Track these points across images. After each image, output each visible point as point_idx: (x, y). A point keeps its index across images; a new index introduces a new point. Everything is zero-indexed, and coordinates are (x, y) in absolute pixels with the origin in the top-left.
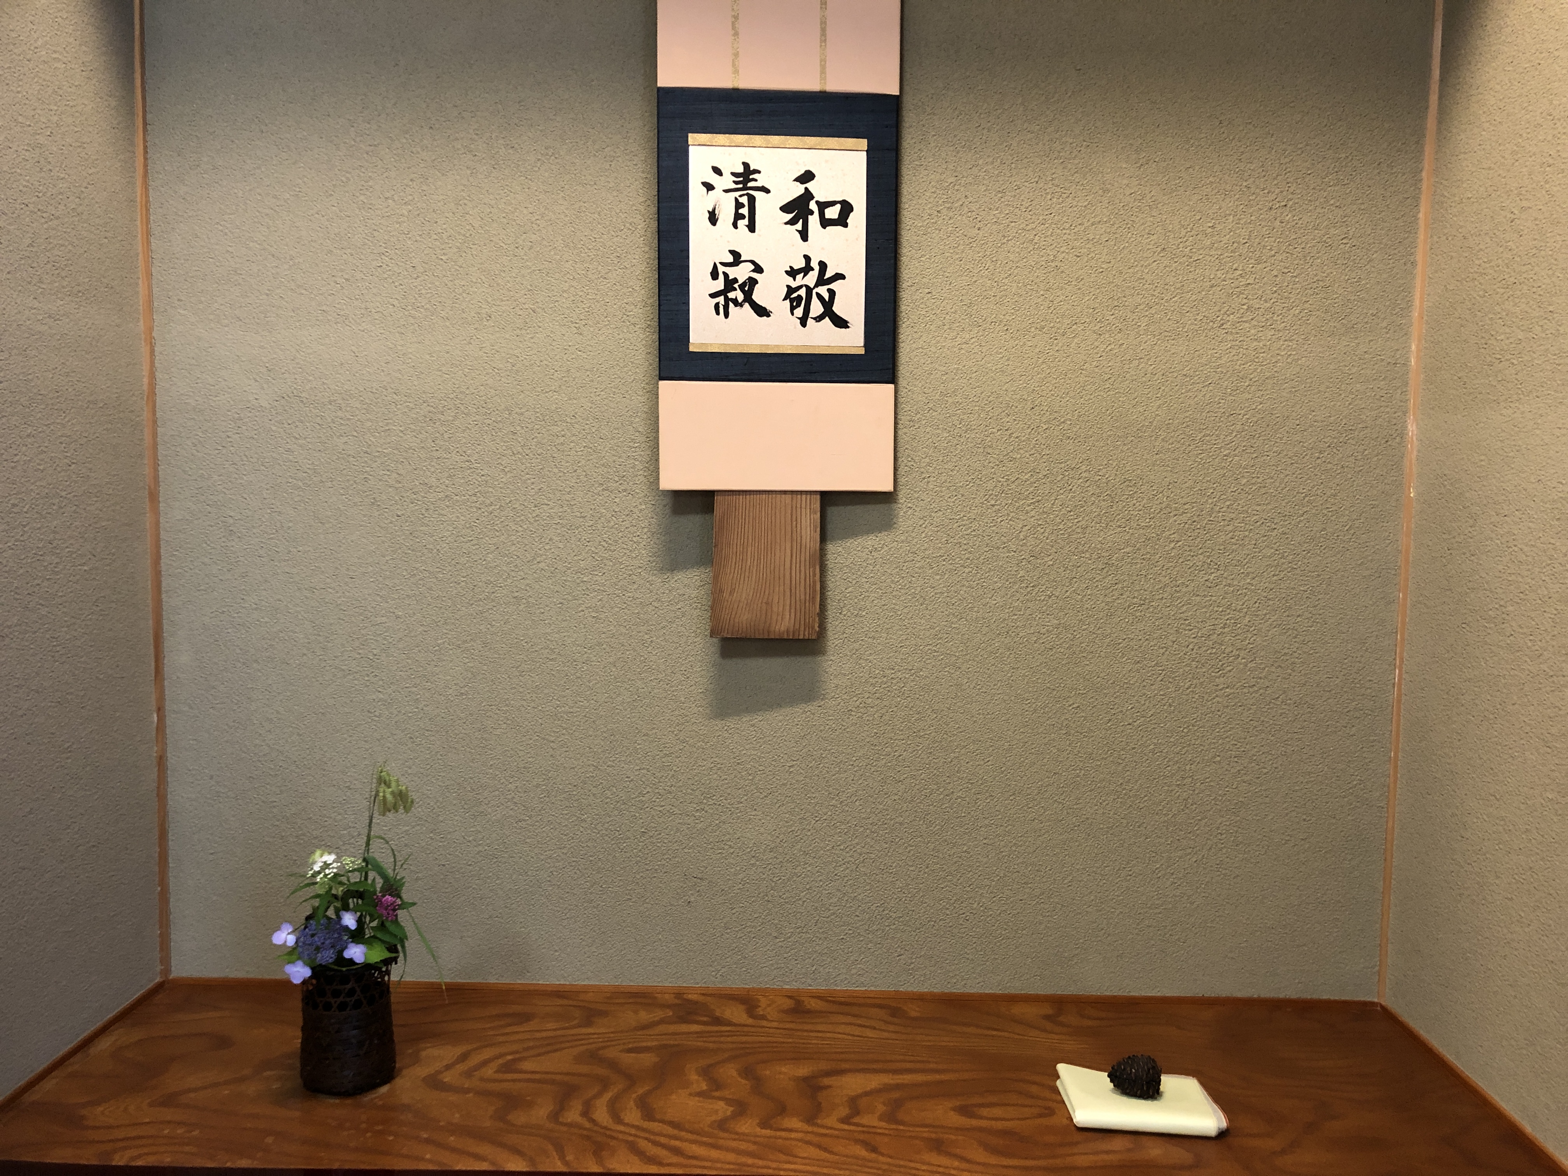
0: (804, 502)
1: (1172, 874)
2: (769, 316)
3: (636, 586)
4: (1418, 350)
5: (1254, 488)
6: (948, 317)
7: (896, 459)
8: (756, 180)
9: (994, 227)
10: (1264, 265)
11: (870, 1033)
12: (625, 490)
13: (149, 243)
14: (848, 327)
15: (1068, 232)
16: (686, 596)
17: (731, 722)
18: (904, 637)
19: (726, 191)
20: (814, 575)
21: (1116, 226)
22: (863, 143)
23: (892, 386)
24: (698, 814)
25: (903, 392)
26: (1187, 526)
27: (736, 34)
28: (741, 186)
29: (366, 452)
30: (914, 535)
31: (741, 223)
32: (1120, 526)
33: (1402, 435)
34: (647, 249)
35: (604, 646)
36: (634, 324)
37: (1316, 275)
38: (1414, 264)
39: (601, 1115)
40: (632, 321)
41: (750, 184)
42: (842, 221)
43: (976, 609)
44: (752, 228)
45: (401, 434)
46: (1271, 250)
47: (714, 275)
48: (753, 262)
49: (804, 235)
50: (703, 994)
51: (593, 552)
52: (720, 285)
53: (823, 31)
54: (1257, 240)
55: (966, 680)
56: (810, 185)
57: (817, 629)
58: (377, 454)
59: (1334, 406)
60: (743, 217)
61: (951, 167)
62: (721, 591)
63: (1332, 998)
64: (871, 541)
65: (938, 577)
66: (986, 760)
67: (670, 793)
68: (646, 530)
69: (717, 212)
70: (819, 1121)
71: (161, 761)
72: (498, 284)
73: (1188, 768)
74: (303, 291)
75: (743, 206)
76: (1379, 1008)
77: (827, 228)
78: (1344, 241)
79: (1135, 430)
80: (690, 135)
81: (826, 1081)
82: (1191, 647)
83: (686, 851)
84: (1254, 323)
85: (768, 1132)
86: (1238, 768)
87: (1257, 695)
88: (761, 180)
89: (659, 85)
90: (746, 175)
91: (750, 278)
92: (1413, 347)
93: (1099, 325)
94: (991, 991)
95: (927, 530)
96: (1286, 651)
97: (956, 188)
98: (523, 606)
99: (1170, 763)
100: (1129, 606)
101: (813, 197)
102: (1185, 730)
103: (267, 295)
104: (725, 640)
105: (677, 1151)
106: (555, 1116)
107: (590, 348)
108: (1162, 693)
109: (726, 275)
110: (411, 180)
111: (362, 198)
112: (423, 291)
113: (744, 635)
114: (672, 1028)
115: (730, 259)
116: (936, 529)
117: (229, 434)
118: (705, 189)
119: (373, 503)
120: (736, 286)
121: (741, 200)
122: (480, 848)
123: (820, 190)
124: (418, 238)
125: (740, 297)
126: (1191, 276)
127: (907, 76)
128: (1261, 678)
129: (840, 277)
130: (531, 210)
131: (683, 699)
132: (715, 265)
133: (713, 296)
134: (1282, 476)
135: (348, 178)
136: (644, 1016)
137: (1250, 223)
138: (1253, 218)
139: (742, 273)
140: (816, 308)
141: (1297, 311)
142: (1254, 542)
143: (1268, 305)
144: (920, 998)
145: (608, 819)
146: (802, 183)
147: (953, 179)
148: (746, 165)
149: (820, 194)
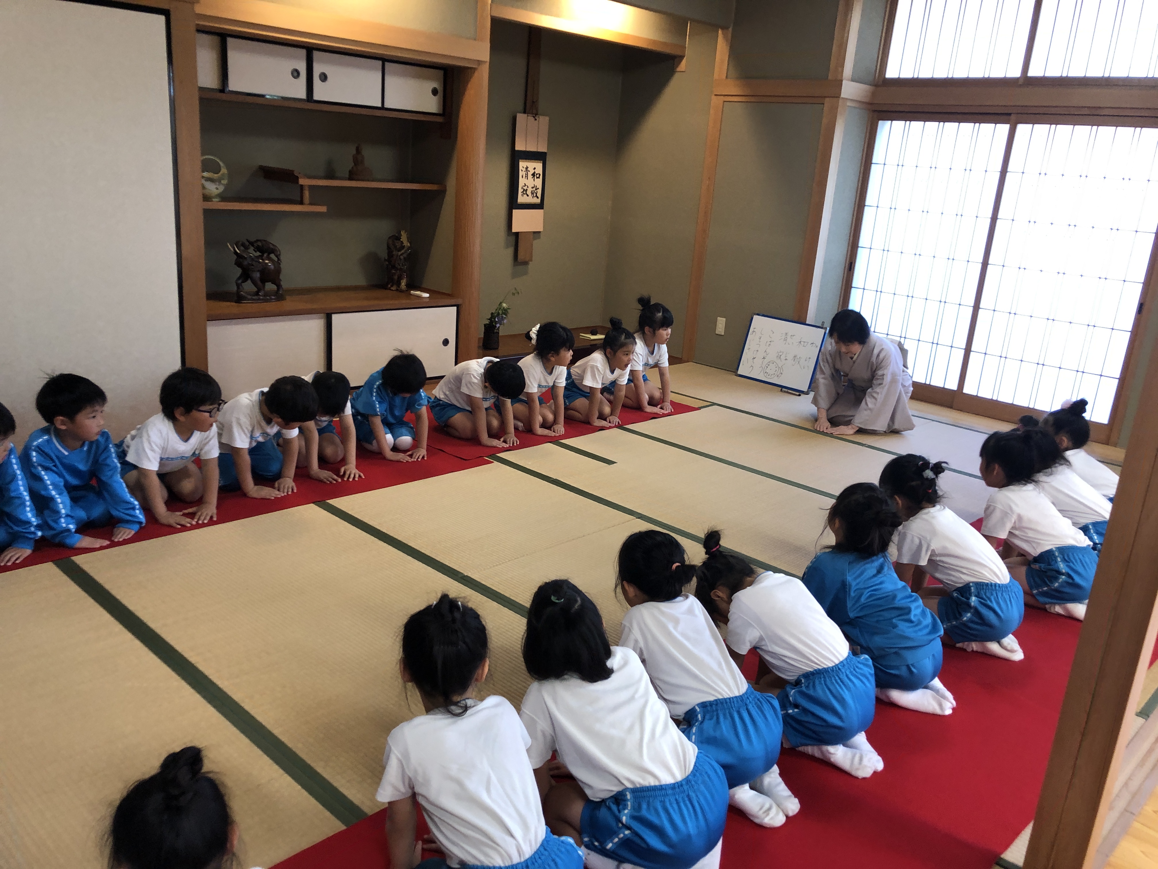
0: (531, 234)
2: (528, 196)
7: (543, 225)
12: (506, 233)
14: (539, 198)
19: (524, 171)
22: (542, 162)
25: (545, 211)
27: (526, 139)
40: (506, 197)
41: (527, 170)
44: (527, 179)
48: (527, 185)
49: (534, 180)
52: (522, 190)
53: (538, 142)
64: (538, 241)
68: (506, 241)
69: (523, 176)
77: (537, 179)
80: (519, 160)
89: (516, 150)
91: (527, 189)
115: (524, 185)
118: (521, 171)
121: (526, 173)
127: (548, 149)
129: (538, 188)
140: (535, 195)
146: (534, 170)
148: (527, 166)
149: (536, 173)
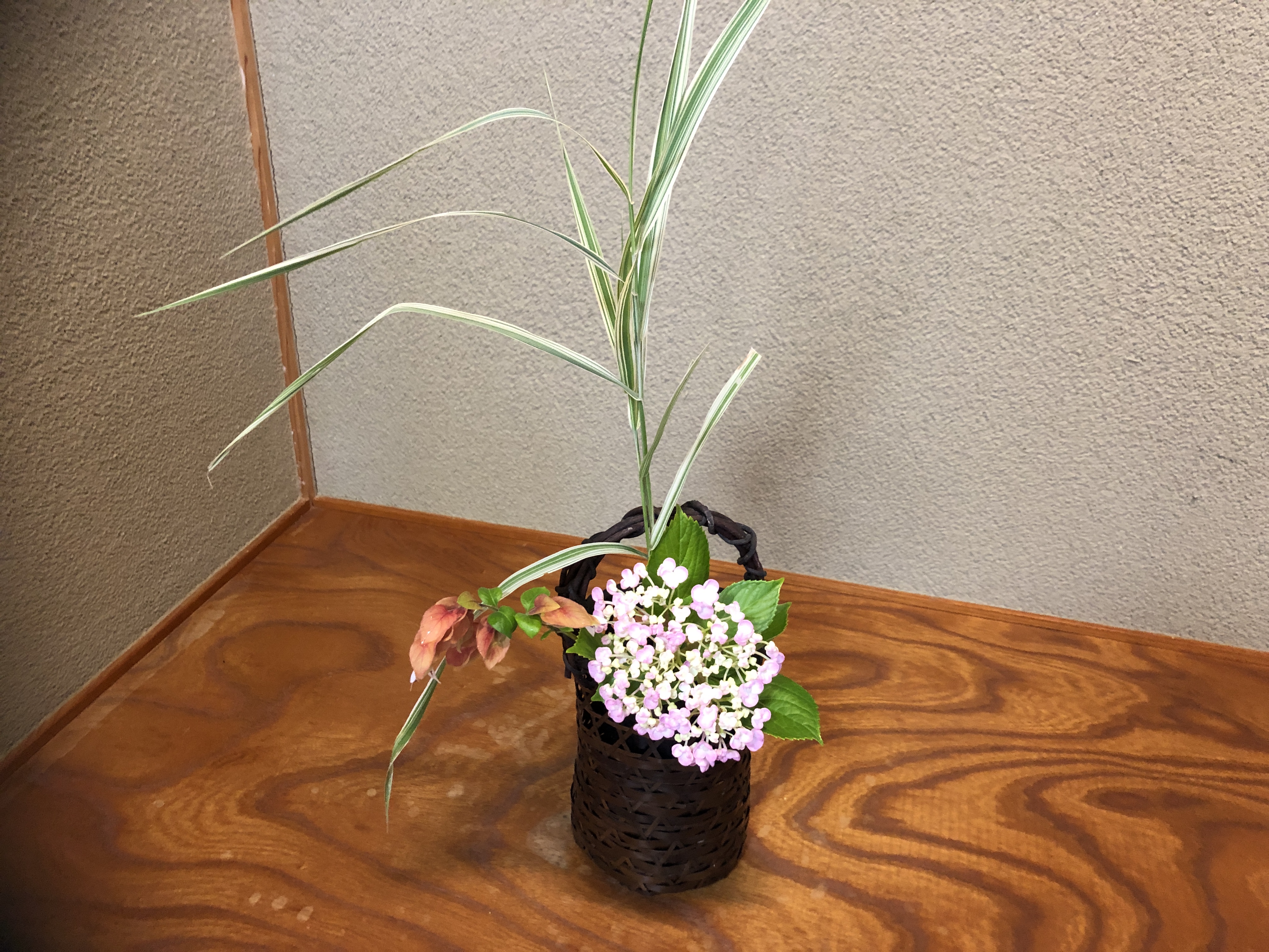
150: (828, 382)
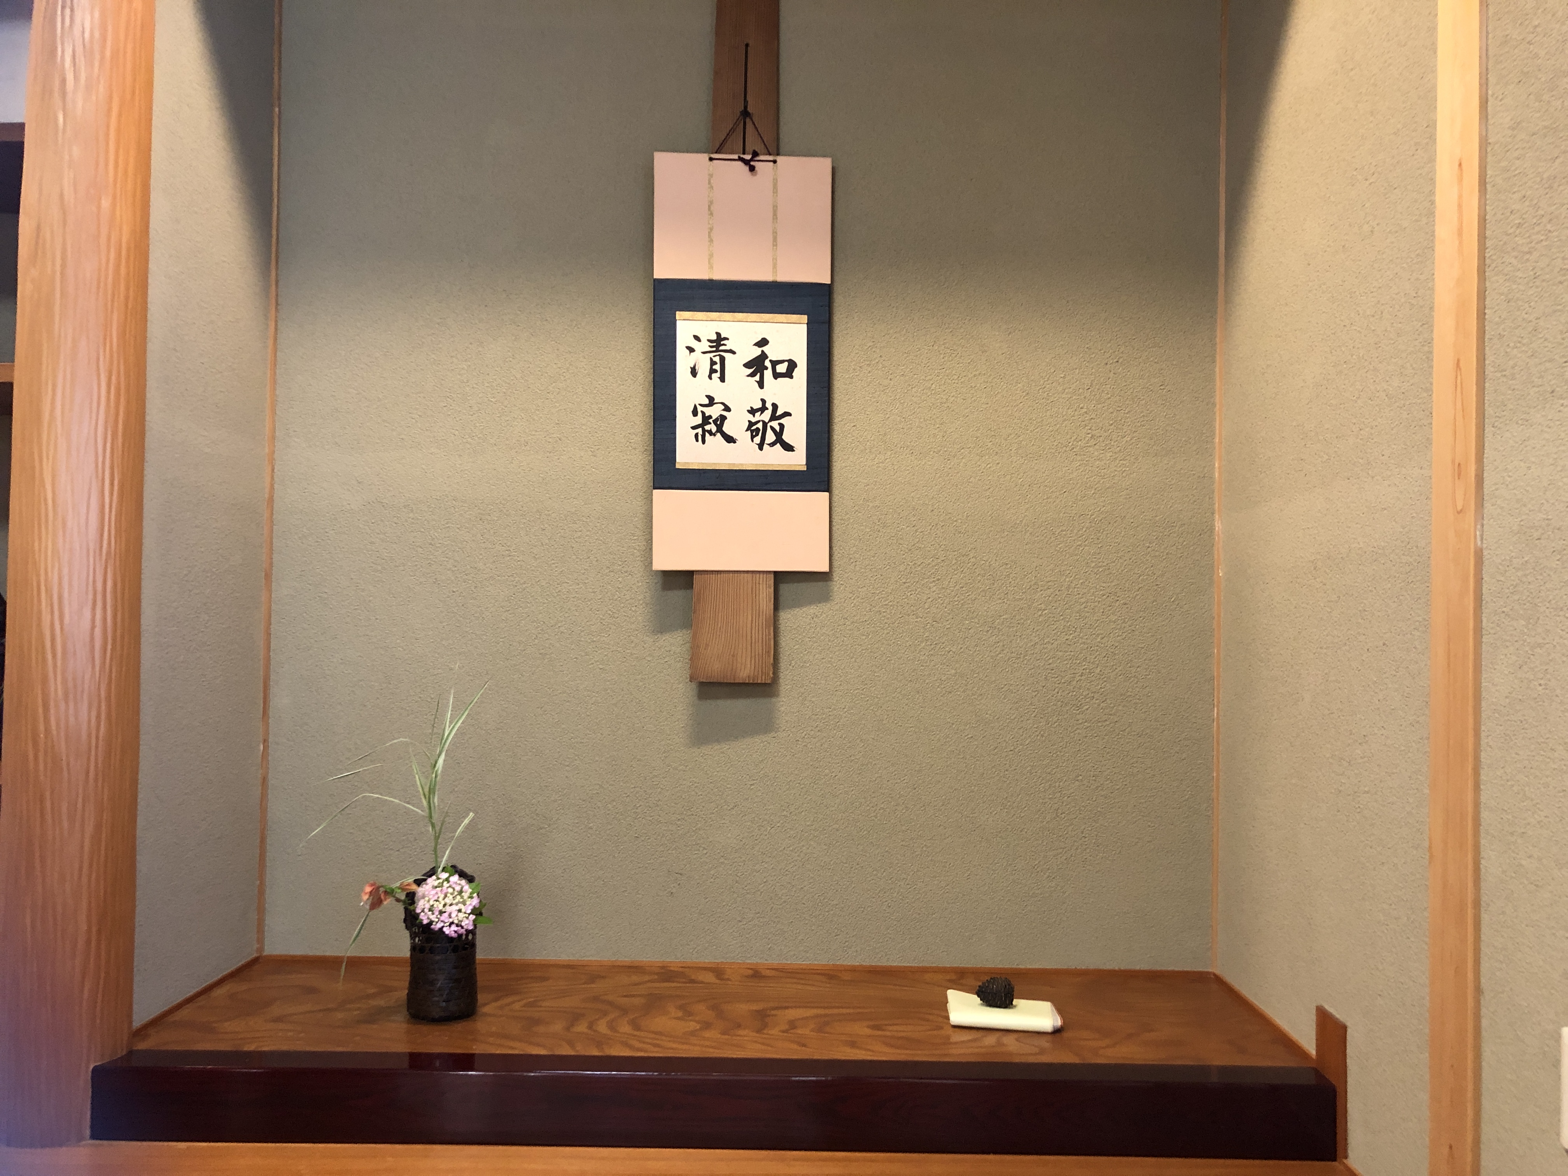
0: (761, 580)
1: (1048, 869)
2: (735, 442)
3: (633, 645)
4: (1219, 468)
5: (1101, 570)
6: (868, 444)
7: (831, 548)
8: (725, 345)
9: (902, 378)
10: (1103, 405)
11: (809, 988)
12: (626, 572)
13: (275, 389)
14: (794, 451)
15: (956, 381)
16: (672, 652)
17: (706, 749)
18: (839, 683)
19: (704, 353)
20: (769, 634)
21: (992, 377)
22: (805, 318)
23: (827, 494)
24: (679, 822)
25: (835, 499)
26: (1050, 598)
27: (711, 241)
28: (714, 349)
29: (431, 544)
30: (845, 605)
31: (714, 375)
32: (1000, 599)
33: (1212, 529)
34: (645, 394)
35: (609, 691)
36: (635, 449)
37: (1142, 412)
38: (1214, 404)
39: (602, 1027)
40: (634, 446)
41: (721, 348)
42: (789, 374)
43: (893, 662)
44: (722, 379)
45: (458, 530)
46: (1108, 394)
47: (695, 413)
48: (723, 404)
49: (761, 384)
50: (682, 967)
51: (601, 619)
52: (699, 420)
53: (775, 239)
54: (1097, 387)
55: (886, 717)
56: (766, 349)
57: (772, 676)
58: (439, 545)
59: (1159, 508)
60: (716, 371)
61: (869, 335)
62: (698, 647)
63: (1176, 969)
64: (812, 610)
65: (864, 637)
66: (902, 779)
67: (658, 806)
68: (641, 602)
69: (697, 368)
70: (765, 1032)
71: (265, 780)
72: (534, 420)
73: (1057, 784)
74: (387, 425)
75: (716, 363)
76: (1212, 976)
77: (779, 379)
78: (1161, 387)
79: (1009, 526)
80: (677, 312)
81: (773, 1012)
82: (1056, 690)
83: (670, 852)
84: (1097, 447)
85: (727, 1037)
86: (1096, 785)
87: (1109, 728)
88: (729, 345)
89: (655, 277)
90: (718, 341)
91: (721, 415)
92: (1217, 465)
93: (980, 450)
94: (908, 965)
95: (855, 601)
96: (1129, 694)
97: (874, 350)
98: (546, 660)
99: (1043, 781)
100: (1009, 659)
101: (767, 357)
102: (1054, 755)
103: (360, 427)
104: (702, 685)
105: (658, 1046)
106: (568, 1029)
107: (602, 466)
108: (1035, 726)
109: (703, 413)
110: (471, 344)
111: (433, 356)
112: (478, 425)
113: (715, 680)
114: (657, 985)
115: (707, 401)
116: (862, 601)
117: (327, 530)
118: (688, 351)
119: (435, 583)
120: (711, 421)
121: (714, 359)
122: (510, 851)
123: (773, 352)
124: (475, 386)
125: (714, 429)
126: (1048, 413)
127: (836, 269)
128: (1111, 715)
129: (787, 414)
130: (559, 365)
131: (668, 732)
132: (695, 406)
133: (694, 428)
134: (1121, 561)
135: (423, 343)
136: (635, 978)
137: (1091, 374)
138: (1093, 370)
139: (715, 412)
140: (770, 437)
141: (1129, 439)
142: (1102, 610)
143: (1106, 434)
144: (853, 969)
145: (610, 827)
146: (760, 347)
147: (871, 344)
148: (718, 334)
149: (773, 355)
150: (520, 860)
